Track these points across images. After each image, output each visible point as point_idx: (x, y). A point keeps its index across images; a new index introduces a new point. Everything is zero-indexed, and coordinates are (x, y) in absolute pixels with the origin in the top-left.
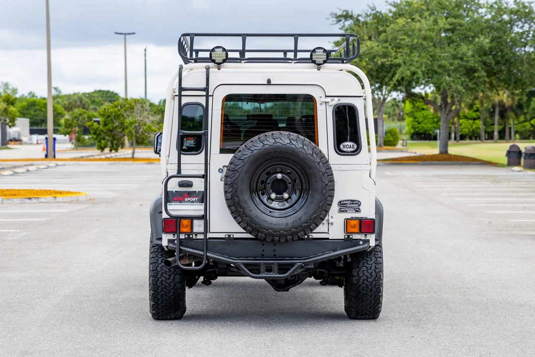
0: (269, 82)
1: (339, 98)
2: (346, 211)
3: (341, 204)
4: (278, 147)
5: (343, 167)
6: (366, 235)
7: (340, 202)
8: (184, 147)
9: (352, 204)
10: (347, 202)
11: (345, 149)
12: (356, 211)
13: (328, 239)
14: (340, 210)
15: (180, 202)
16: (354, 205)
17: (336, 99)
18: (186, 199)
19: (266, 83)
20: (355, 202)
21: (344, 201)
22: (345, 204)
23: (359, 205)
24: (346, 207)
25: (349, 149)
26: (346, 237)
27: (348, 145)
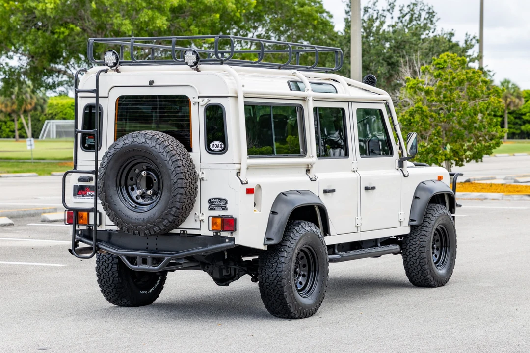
0: (151, 84)
1: (209, 98)
2: (215, 209)
3: (211, 202)
4: (135, 145)
5: (212, 166)
6: (231, 234)
7: (210, 200)
8: (86, 145)
9: (220, 202)
10: (215, 200)
11: (214, 149)
12: (223, 209)
13: (200, 235)
14: (209, 207)
15: (83, 196)
16: (222, 204)
17: (206, 99)
18: (88, 193)
19: (148, 84)
20: (222, 201)
21: (213, 199)
22: (213, 202)
23: (226, 204)
24: (214, 205)
25: (217, 148)
26: (215, 234)
27: (217, 145)
